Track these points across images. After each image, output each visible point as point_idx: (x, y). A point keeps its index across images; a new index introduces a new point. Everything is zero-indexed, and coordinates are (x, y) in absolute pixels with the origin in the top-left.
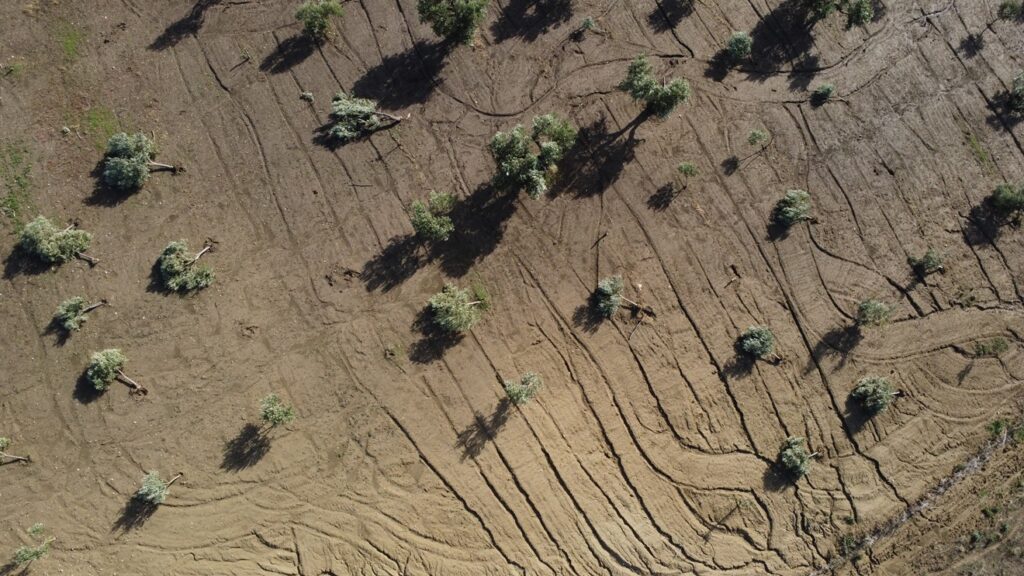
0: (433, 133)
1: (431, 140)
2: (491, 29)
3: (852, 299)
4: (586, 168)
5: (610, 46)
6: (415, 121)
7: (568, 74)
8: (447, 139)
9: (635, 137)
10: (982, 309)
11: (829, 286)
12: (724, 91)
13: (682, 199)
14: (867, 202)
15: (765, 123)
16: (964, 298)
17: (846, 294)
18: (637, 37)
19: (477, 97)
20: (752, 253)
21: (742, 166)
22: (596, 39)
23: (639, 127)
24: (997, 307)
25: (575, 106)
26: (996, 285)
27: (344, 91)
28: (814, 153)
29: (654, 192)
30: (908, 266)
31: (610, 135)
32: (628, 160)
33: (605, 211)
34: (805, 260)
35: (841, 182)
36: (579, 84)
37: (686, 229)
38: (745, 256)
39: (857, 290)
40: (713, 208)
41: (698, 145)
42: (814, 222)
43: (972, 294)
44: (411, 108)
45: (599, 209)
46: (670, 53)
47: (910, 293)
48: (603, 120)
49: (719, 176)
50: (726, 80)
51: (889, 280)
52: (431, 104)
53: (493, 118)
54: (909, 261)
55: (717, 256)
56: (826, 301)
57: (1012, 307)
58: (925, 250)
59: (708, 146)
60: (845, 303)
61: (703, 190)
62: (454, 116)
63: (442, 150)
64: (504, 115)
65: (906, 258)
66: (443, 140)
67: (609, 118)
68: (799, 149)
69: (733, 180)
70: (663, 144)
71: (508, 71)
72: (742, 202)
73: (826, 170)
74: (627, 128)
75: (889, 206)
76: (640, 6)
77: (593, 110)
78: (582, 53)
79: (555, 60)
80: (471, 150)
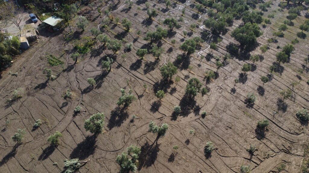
0: (98, 162)
1: (98, 165)
2: (107, 126)
3: (237, 168)
4: (147, 157)
5: (142, 121)
6: (91, 160)
7: (133, 132)
8: (103, 163)
9: (158, 144)
10: (272, 157)
11: (229, 166)
12: (178, 122)
13: (178, 156)
14: (228, 138)
15: (192, 127)
16: (266, 156)
17: (235, 167)
18: (149, 116)
19: (109, 147)
20: (204, 165)
21: (191, 141)
22: (138, 120)
23: (158, 141)
24: (276, 155)
25: (138, 141)
26: (272, 149)
27: (67, 159)
28: (208, 130)
29: (169, 157)
30: (247, 152)
31: (151, 146)
32: (158, 151)
33: (157, 168)
34: (219, 161)
35: (219, 135)
36: (137, 134)
37: (182, 165)
38: (202, 166)
39: (237, 164)
40: (187, 156)
41: (176, 140)
42: (217, 149)
43: (268, 153)
44: (89, 157)
45: (155, 168)
46: (159, 117)
47: (252, 160)
48: (147, 142)
49: (186, 146)
50: (177, 119)
51: (244, 158)
52: (95, 154)
53: (115, 152)
54: (247, 150)
55: (194, 170)
56: (231, 171)
57: (279, 153)
58: (249, 146)
59: (179, 139)
60: (236, 170)
61: (182, 152)
62: (103, 155)
63: (102, 167)
64: (118, 150)
65: (246, 150)
66: (102, 164)
67: (149, 141)
68: (204, 131)
69: (190, 146)
70: (166, 143)
71: (115, 137)
72: (195, 151)
73: (213, 134)
74: (155, 142)
75: (234, 137)
76: (147, 108)
77: (143, 140)
78: (135, 125)
79: (128, 130)
80: (111, 164)
